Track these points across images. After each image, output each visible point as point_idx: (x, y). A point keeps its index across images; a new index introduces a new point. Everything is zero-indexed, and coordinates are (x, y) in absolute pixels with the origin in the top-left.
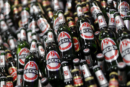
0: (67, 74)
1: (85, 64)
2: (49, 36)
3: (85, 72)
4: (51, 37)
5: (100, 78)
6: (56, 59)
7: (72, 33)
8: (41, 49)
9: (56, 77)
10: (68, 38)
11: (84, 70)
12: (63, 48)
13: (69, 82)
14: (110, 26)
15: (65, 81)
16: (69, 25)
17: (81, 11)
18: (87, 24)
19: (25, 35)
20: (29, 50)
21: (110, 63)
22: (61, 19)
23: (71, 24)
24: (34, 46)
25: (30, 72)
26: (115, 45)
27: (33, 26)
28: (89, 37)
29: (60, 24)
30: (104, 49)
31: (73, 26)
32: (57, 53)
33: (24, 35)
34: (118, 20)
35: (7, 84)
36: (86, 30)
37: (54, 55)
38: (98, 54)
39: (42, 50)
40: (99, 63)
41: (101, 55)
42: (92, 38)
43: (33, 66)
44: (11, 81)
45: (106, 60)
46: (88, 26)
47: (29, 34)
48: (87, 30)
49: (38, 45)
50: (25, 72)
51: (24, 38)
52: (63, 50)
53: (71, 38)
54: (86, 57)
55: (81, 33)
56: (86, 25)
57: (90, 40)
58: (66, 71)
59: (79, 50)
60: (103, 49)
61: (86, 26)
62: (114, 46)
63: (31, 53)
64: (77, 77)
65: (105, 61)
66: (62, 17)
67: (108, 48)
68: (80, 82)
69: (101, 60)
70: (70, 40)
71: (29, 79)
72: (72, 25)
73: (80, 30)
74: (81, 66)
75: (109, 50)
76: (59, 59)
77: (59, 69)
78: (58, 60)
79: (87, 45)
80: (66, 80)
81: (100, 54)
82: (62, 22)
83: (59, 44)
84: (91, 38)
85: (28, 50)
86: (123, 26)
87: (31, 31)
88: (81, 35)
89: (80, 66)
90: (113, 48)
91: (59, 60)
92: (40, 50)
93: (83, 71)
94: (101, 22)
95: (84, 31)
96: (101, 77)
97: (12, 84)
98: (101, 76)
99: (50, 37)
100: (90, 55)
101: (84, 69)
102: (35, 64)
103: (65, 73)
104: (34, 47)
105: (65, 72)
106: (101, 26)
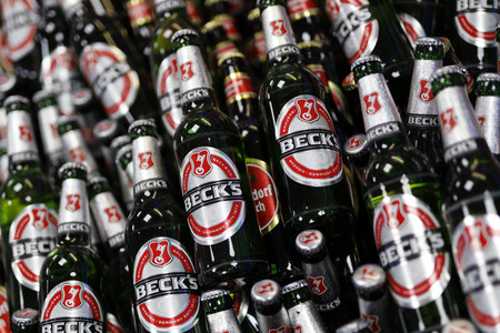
1: (303, 301)
2: (141, 156)
4: (151, 164)
6: (178, 275)
8: (107, 211)
10: (225, 177)
11: (299, 328)
14: (415, 115)
17: (279, 31)
18: (309, 106)
19: (30, 138)
20: (53, 212)
22: (191, 74)
23: (236, 84)
24: (74, 199)
26: (434, 230)
27: (64, 73)
29: (189, 106)
30: (387, 245)
33: (26, 137)
34: (450, 111)
36: (306, 140)
39: (110, 215)
42: (336, 178)
43: (78, 303)
46: (314, 116)
47: (48, 117)
48: (311, 137)
49: (91, 192)
50: (46, 331)
51: (25, 153)
55: (284, 150)
56: (306, 110)
58: (221, 331)
59: (276, 222)
61: (308, 114)
62: (429, 234)
66: (195, 68)
67: (406, 243)
69: (372, 294)
70: (233, 187)
72: (241, 90)
73: (278, 136)
74: (287, 308)
75: (409, 253)
78: (186, 282)
81: (370, 268)
83: (188, 204)
85: (50, 216)
86: (473, 145)
88: (283, 161)
89: (283, 310)
91: (191, 281)
92: (105, 217)
93: (297, 332)
94: (372, 108)
99: (146, 164)
102: (85, 293)
104: (77, 207)
106: (374, 128)
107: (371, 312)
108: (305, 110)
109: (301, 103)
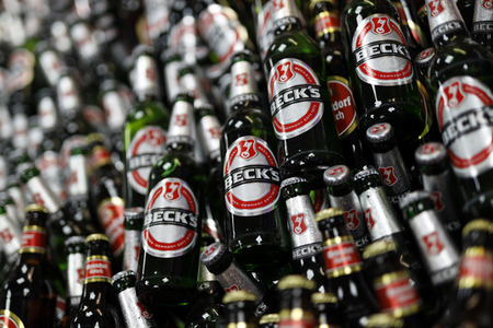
0: (304, 228)
1: (373, 186)
2: (237, 77)
3: (374, 216)
4: (245, 82)
5: (430, 245)
6: (261, 167)
7: (329, 58)
9: (259, 239)
10: (305, 83)
11: (369, 210)
12: (286, 126)
13: (314, 259)
14: (480, 23)
15: (296, 254)
16: (318, 27)
18: (383, 22)
21: (471, 180)
22: (282, 6)
23: (324, 22)
24: (183, 118)
25: (165, 223)
28: (393, 75)
29: (279, 29)
30: (448, 124)
31: (332, 30)
32: (265, 144)
35: (88, 267)
36: (379, 49)
37: (252, 153)
38: (423, 147)
39: (213, 133)
40: (428, 182)
41: (432, 150)
42: (405, 80)
43: (176, 196)
44: (101, 254)
45: (458, 170)
46: (387, 30)
47: (172, 70)
48: (383, 47)
49: (197, 115)
50: (148, 220)
52: (287, 131)
53: (318, 83)
54: (380, 158)
55: (359, 59)
56: (380, 25)
57: (396, 87)
58: (297, 214)
59: (354, 126)
60: (445, 121)
61: (381, 29)
62: (487, 110)
63: (170, 146)
64: (338, 240)
65: (452, 175)
67: (465, 119)
68: (349, 258)
69: (434, 168)
70: (313, 91)
71: (164, 246)
72: (328, 25)
73: (354, 48)
74: (359, 194)
75: (467, 127)
76: (275, 169)
77: (272, 206)
78: (268, 173)
79: (383, 109)
80: (297, 251)
81: (431, 145)
82: (284, 21)
83: (273, 108)
84: (401, 77)
87: (178, 58)
88: (358, 69)
89: (355, 195)
90: (483, 121)
91: (274, 173)
92: (209, 135)
93: (367, 215)
94: (435, 10)
95: (372, 54)
96: (432, 239)
97: (106, 266)
98: (434, 234)
99: (241, 82)
100: (396, 148)
101: (369, 206)
102: (183, 189)
103: (296, 224)
104: (184, 123)
105: (294, 218)
106: (437, 27)
107: (435, 189)
108: (378, 25)
109: (375, 20)
